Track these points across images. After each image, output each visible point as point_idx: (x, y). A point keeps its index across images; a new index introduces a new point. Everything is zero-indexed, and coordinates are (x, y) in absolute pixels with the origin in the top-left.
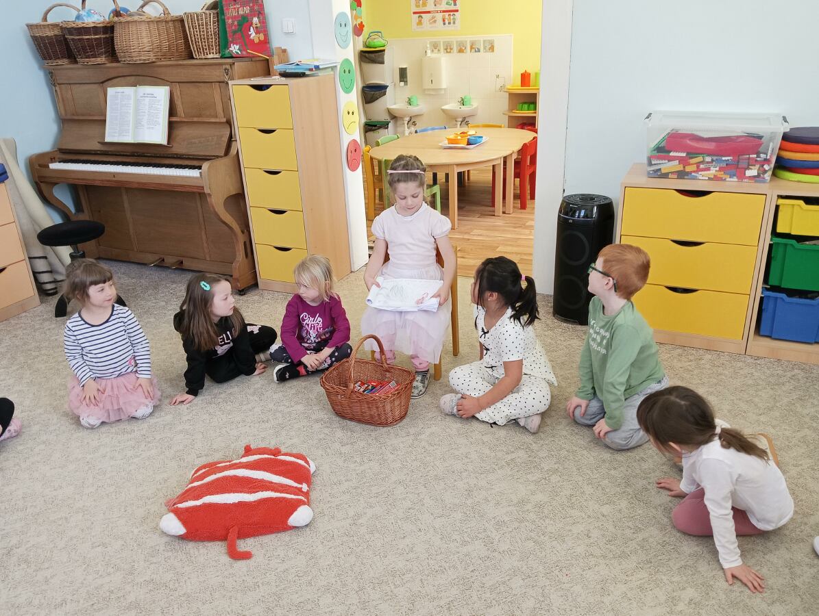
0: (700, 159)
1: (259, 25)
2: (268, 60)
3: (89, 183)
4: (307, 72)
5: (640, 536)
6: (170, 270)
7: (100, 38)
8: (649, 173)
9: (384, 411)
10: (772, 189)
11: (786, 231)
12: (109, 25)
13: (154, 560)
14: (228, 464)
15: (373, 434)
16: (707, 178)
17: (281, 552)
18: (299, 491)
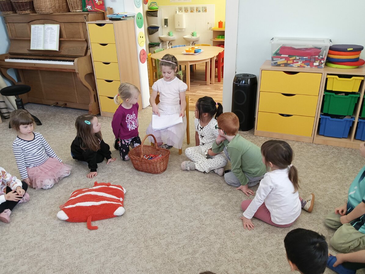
0: (294, 58)
2: (104, 13)
3: (24, 68)
4: (122, 18)
6: (61, 108)
7: (27, 2)
8: (272, 64)
9: (156, 167)
10: (325, 71)
11: (331, 89)
13: (55, 230)
14: (87, 190)
15: (152, 177)
16: (297, 66)
17: (110, 227)
18: (118, 201)
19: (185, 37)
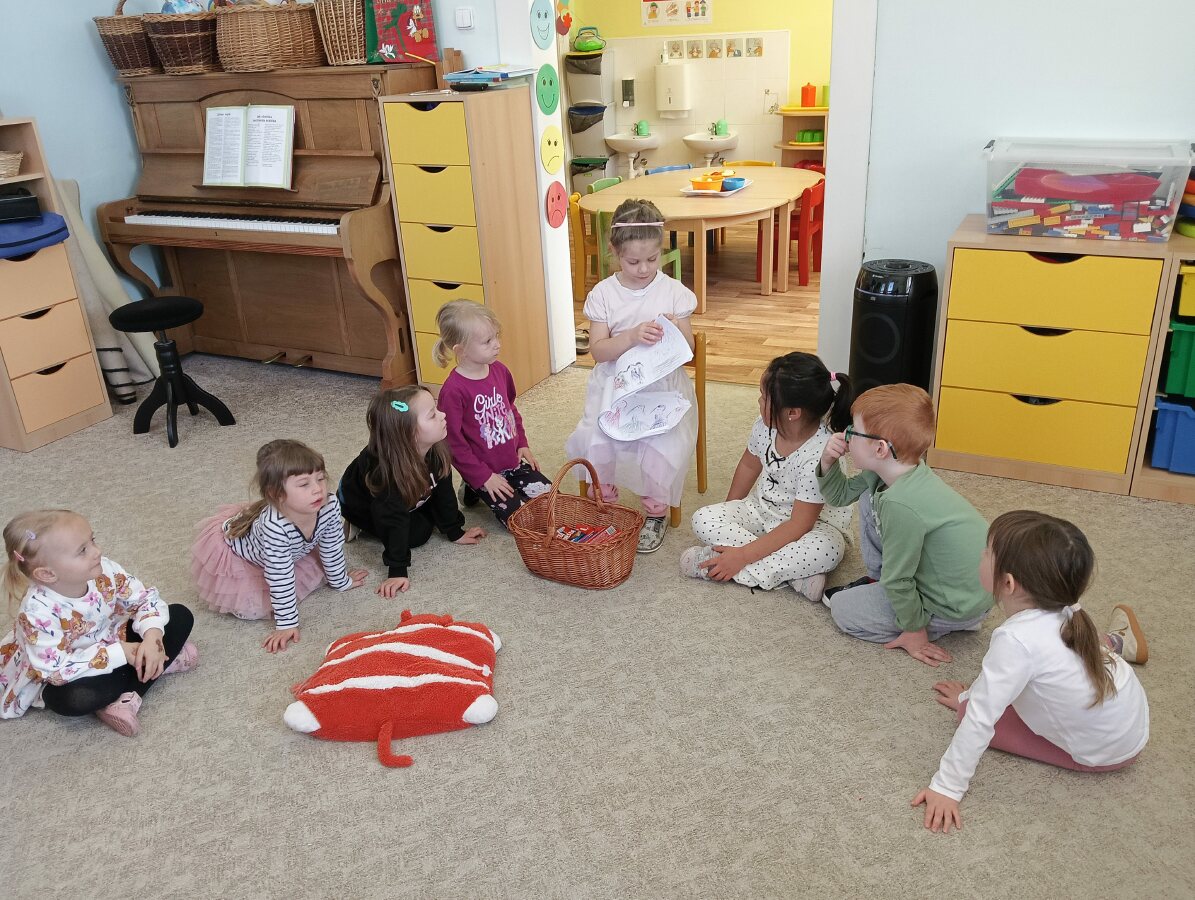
0: (1065, 207)
1: (421, 16)
2: (434, 66)
3: (181, 244)
4: (491, 84)
6: (293, 370)
7: (196, 37)
8: (989, 228)
9: (599, 567)
10: (1172, 252)
12: (208, 18)
14: (378, 635)
15: (582, 600)
16: (1075, 236)
17: (452, 759)
18: (478, 675)
19: (687, 138)
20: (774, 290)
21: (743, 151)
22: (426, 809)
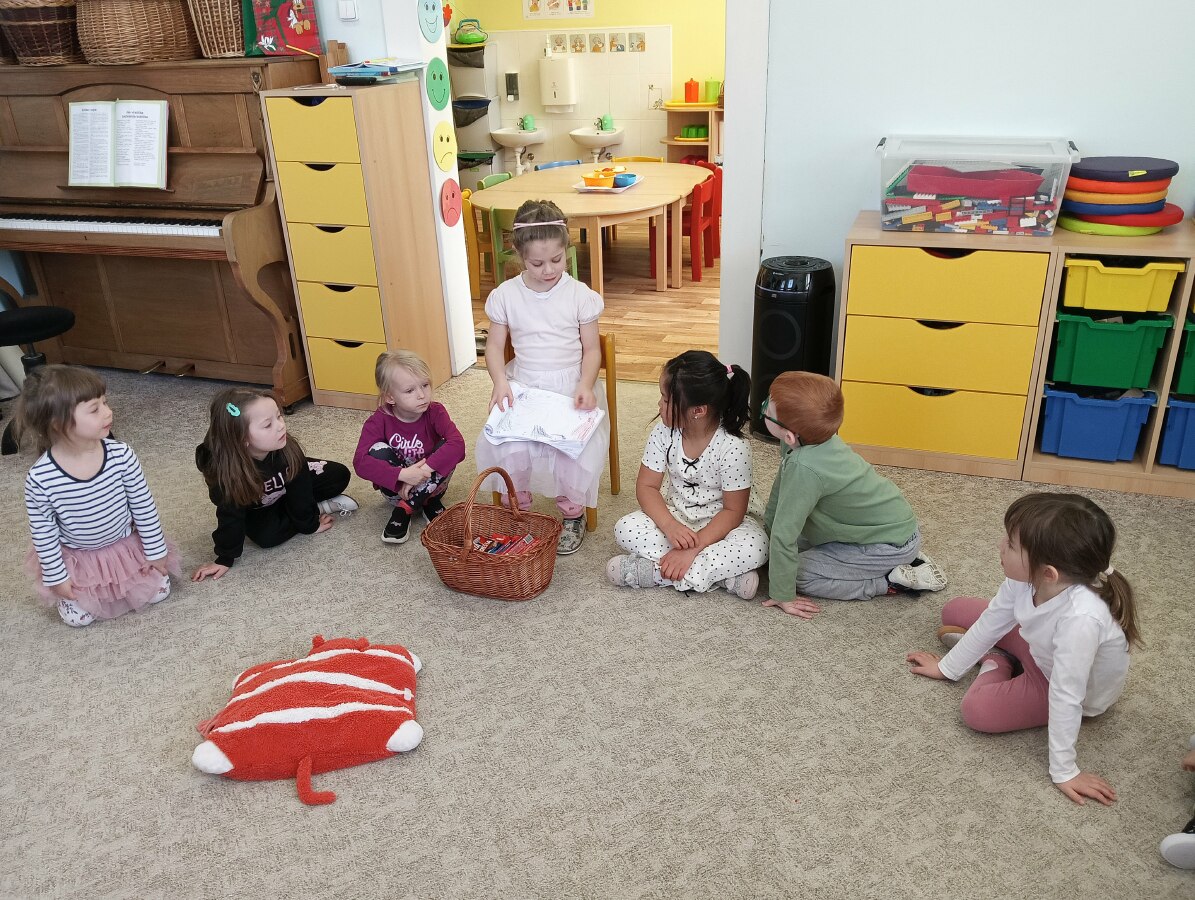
0: (955, 203)
1: (302, 7)
2: (317, 60)
3: (47, 249)
4: (380, 78)
5: (894, 742)
6: (175, 380)
7: (54, 25)
8: (884, 225)
9: (519, 577)
10: (1057, 245)
11: (1077, 304)
12: (66, 5)
14: (289, 665)
15: (503, 613)
16: (966, 231)
17: (378, 791)
18: (399, 700)
19: (576, 132)
20: (669, 287)
21: (630, 145)
22: (354, 848)
